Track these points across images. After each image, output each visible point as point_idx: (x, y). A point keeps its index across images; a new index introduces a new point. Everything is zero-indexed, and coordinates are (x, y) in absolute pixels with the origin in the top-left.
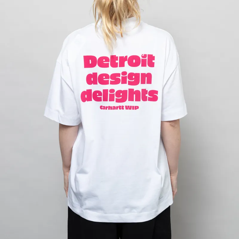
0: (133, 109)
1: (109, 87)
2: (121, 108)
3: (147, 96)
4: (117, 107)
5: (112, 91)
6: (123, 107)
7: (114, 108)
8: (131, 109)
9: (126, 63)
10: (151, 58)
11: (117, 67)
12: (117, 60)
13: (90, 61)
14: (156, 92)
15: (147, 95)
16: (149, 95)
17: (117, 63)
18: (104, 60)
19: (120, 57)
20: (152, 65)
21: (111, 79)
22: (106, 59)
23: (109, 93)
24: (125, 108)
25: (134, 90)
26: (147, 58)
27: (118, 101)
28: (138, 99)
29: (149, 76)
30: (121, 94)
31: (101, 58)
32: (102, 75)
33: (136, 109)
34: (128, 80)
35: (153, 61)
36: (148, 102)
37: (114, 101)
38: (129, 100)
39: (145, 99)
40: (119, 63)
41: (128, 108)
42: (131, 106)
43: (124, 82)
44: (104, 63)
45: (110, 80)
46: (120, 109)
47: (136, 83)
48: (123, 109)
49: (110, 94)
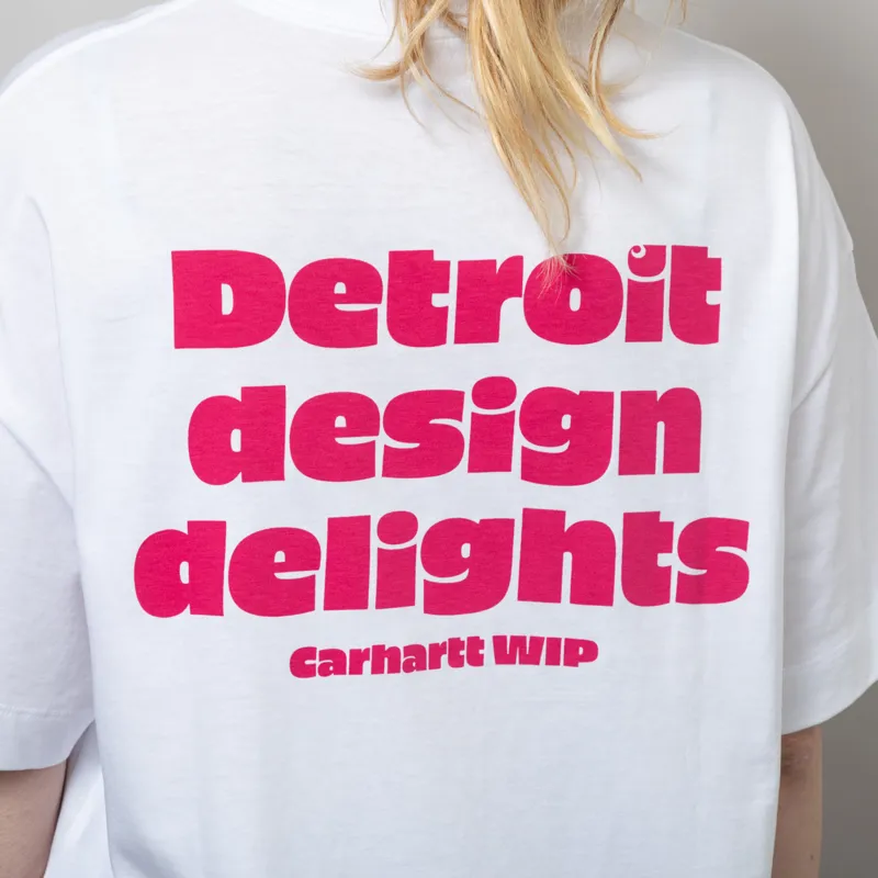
0: (553, 660)
1: (373, 497)
2: (463, 653)
3: (668, 569)
4: (437, 650)
5: (398, 525)
6: (475, 643)
7: (419, 658)
8: (537, 662)
9: (512, 311)
10: (698, 269)
11: (441, 340)
12: (445, 290)
13: (227, 291)
14: (736, 531)
15: (670, 560)
16: (684, 557)
17: (445, 310)
18: (340, 288)
19: (464, 266)
20: (700, 326)
21: (389, 432)
22: (359, 277)
23: (376, 543)
24: (488, 652)
25: (569, 522)
26: (666, 275)
27: (440, 602)
28: (592, 591)
29: (682, 410)
30: (466, 550)
31: (320, 274)
32: (322, 408)
33: (572, 661)
34: (519, 441)
35: (712, 298)
36: (673, 611)
37: (410, 602)
38: (523, 595)
39: (648, 589)
40: (459, 306)
41: (514, 650)
42: (537, 642)
43: (490, 455)
44: (341, 307)
45: (383, 440)
46: (456, 662)
47: (581, 468)
48: (477, 660)
49: (380, 551)
